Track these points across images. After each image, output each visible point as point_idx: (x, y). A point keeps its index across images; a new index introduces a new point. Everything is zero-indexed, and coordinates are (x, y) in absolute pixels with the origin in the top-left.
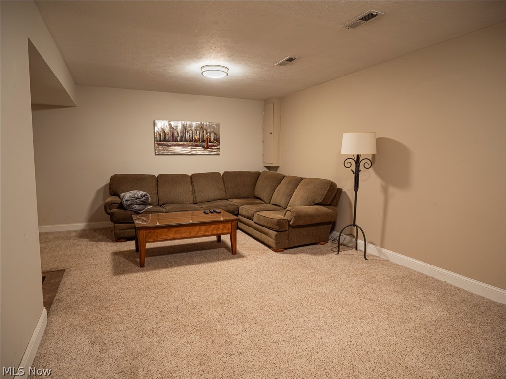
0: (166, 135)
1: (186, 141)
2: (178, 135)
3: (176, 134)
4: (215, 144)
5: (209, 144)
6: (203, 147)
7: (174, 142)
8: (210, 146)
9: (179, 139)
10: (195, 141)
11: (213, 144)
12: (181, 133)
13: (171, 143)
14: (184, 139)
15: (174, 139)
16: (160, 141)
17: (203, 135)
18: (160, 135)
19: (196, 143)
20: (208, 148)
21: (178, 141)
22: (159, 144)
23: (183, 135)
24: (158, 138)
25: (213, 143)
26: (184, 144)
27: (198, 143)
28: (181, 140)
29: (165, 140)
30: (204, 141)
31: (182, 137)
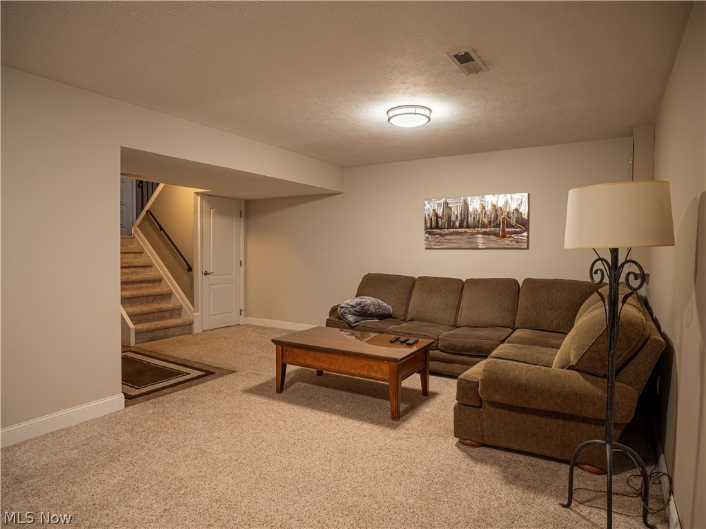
0: (439, 219)
1: (468, 227)
2: (457, 217)
3: (453, 218)
4: (518, 230)
5: (507, 230)
6: (497, 235)
7: (450, 230)
8: (508, 233)
9: (457, 224)
10: (484, 226)
11: (513, 230)
12: (461, 215)
13: (446, 231)
14: (465, 224)
15: (451, 224)
16: (431, 228)
17: (497, 215)
18: (431, 219)
19: (484, 230)
20: (504, 237)
21: (456, 228)
22: (430, 233)
23: (465, 218)
24: (429, 225)
25: (514, 227)
26: (465, 232)
27: (488, 230)
28: (461, 226)
29: (437, 227)
30: (498, 226)
31: (462, 221)
